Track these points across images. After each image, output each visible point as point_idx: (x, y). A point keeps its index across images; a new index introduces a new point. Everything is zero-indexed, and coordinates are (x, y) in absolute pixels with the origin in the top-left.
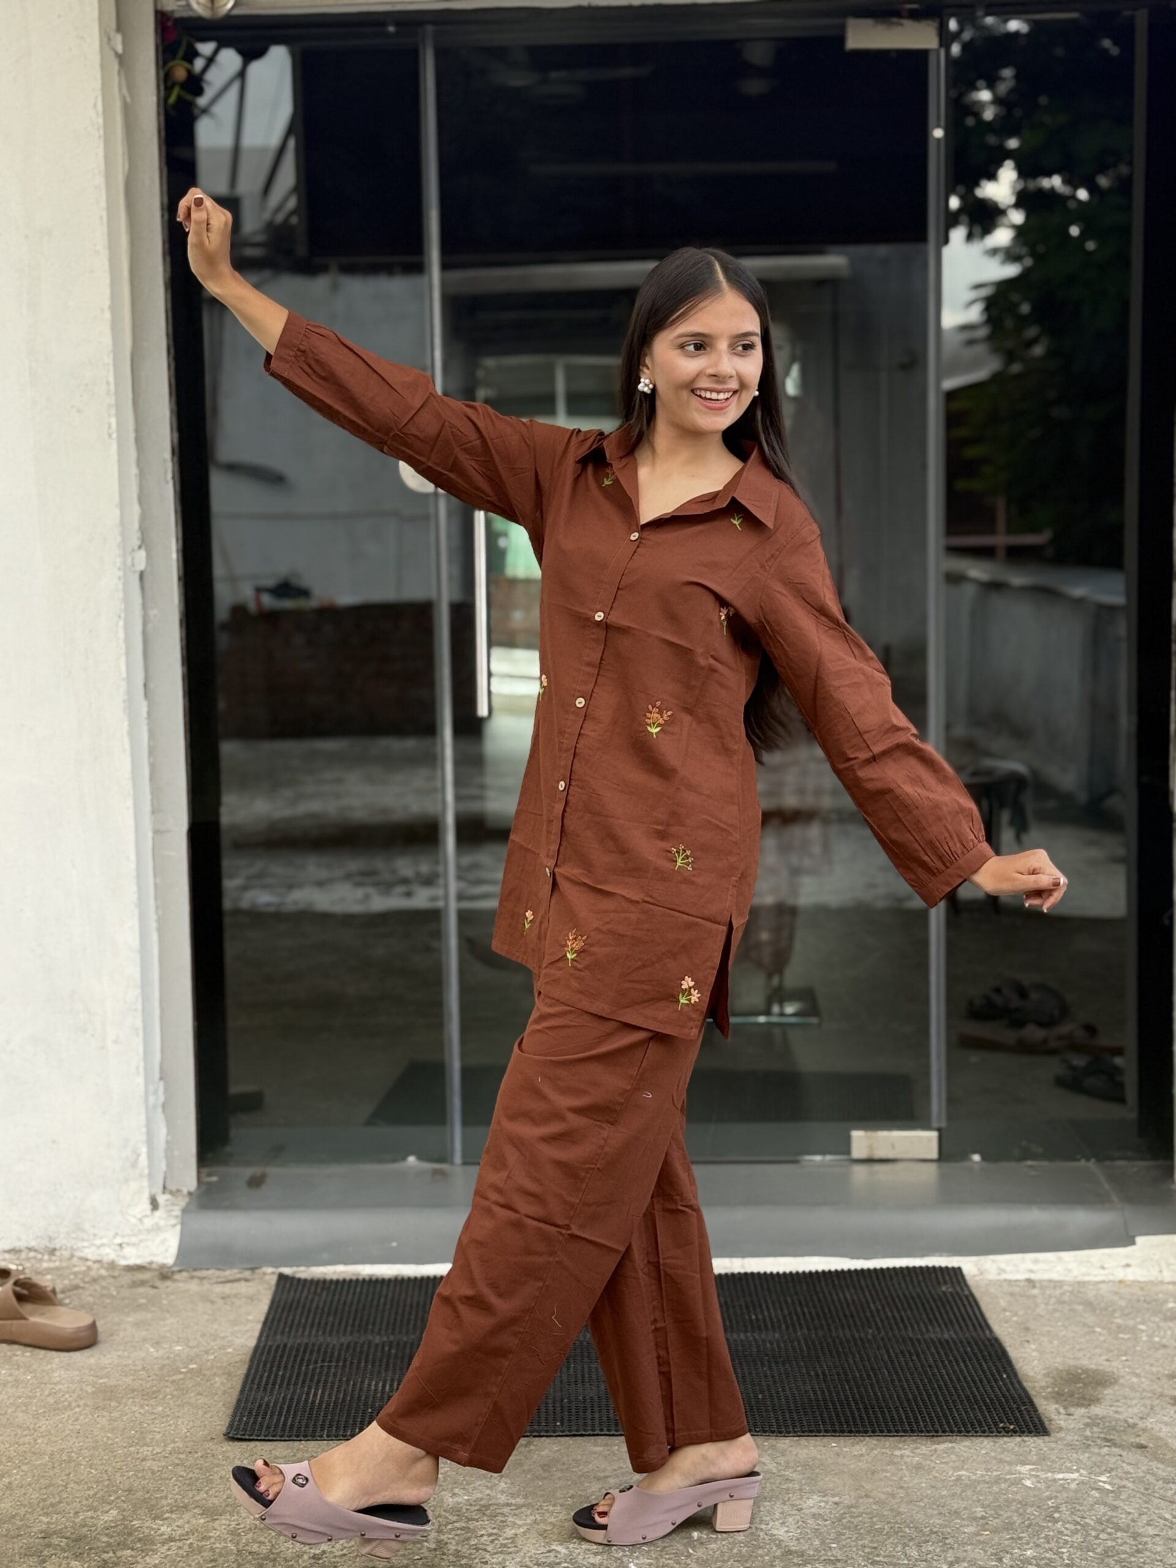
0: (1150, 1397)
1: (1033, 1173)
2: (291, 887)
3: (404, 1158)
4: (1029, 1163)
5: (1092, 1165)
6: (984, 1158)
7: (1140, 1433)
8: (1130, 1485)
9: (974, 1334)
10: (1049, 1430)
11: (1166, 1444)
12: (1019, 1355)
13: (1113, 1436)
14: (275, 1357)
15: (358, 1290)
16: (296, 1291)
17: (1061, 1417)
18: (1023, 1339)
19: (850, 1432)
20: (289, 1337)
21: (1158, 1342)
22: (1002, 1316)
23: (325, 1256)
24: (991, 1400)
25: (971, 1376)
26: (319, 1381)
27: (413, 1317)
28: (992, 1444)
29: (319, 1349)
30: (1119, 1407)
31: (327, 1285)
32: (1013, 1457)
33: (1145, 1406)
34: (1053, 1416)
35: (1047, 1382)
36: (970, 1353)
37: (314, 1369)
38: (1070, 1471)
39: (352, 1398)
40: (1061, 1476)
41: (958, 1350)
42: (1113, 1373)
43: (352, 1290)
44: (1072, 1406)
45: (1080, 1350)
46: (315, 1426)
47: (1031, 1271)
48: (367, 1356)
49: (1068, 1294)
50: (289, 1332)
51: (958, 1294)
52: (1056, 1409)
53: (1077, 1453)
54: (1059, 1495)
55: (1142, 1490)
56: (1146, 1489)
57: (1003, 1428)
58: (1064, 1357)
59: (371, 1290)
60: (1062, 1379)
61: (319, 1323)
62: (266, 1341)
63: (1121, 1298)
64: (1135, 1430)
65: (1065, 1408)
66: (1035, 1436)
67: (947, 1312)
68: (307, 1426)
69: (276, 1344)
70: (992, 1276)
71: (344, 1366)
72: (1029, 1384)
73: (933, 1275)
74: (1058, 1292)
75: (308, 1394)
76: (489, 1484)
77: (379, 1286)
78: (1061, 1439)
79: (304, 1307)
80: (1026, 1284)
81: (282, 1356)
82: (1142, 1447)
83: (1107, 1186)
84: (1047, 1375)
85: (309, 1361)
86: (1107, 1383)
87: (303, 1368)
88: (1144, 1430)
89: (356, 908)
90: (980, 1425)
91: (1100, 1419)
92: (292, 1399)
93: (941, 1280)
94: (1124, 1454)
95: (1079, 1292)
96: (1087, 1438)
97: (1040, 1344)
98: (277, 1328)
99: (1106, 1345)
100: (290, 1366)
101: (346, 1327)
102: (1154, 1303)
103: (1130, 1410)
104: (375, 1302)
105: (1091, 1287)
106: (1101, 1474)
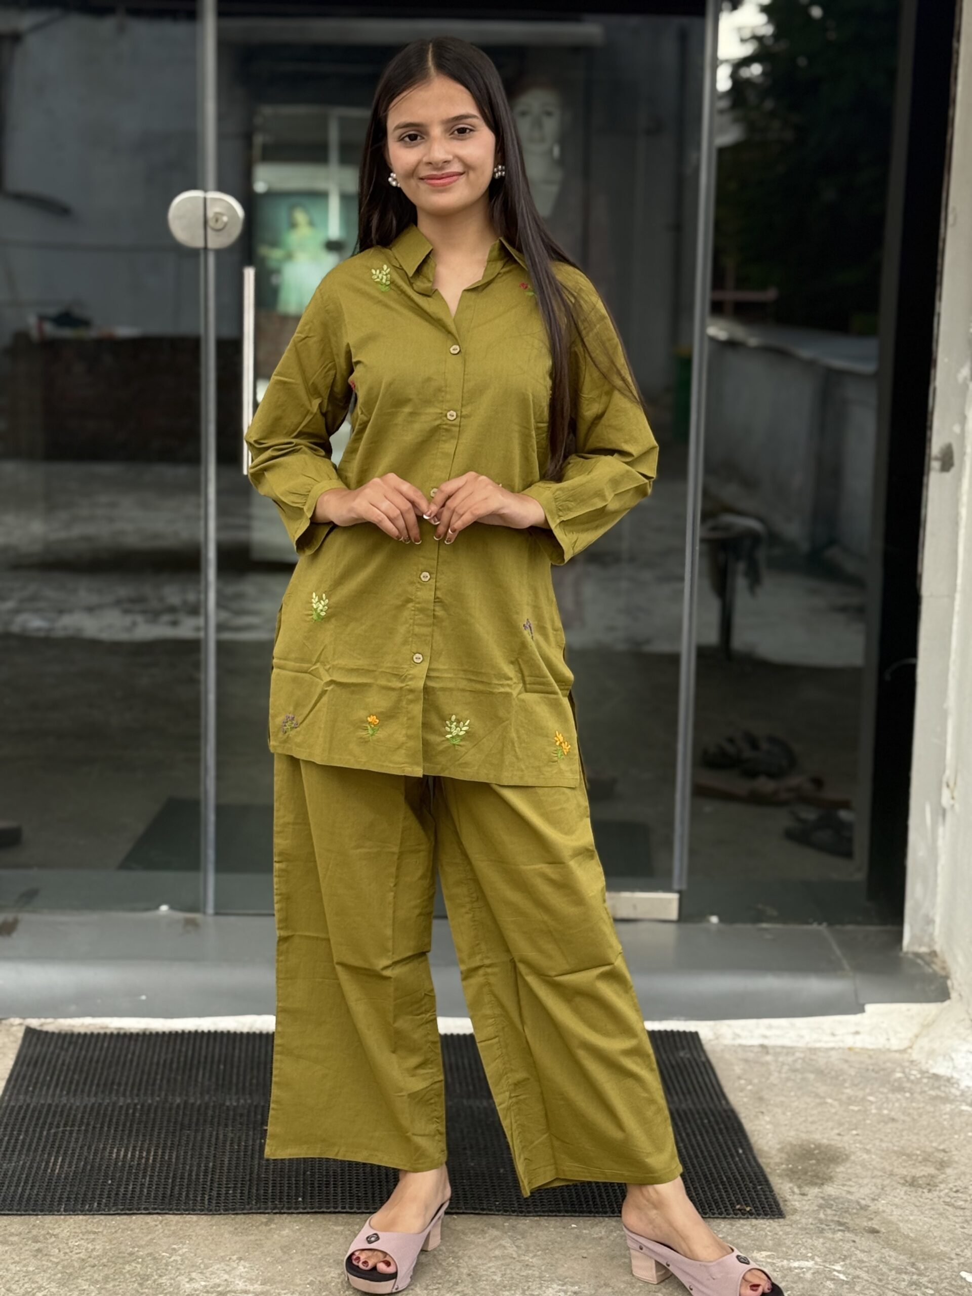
0: (881, 1176)
1: (768, 936)
2: (61, 612)
3: (157, 907)
4: (765, 925)
5: (823, 928)
6: (721, 920)
7: (872, 1216)
8: (864, 1275)
9: (712, 1106)
10: (785, 1212)
11: (898, 1229)
12: (753, 1128)
13: (847, 1219)
14: (16, 1119)
15: (106, 1045)
16: (42, 1045)
17: (796, 1197)
18: (757, 1110)
19: (590, 1212)
20: (32, 1097)
21: (888, 1115)
22: (737, 1084)
23: (73, 1008)
24: (728, 1178)
25: (709, 1152)
26: (60, 1147)
27: (159, 1077)
28: (729, 1226)
29: (62, 1111)
30: (851, 1186)
31: (74, 1039)
32: (750, 1242)
33: (876, 1185)
34: (788, 1197)
35: (781, 1158)
36: (707, 1125)
37: (55, 1134)
38: (805, 1258)
39: (92, 1167)
40: (796, 1264)
41: (695, 1121)
42: (844, 1148)
43: (99, 1045)
44: (806, 1185)
45: (813, 1123)
46: (53, 1198)
47: (765, 1037)
48: (111, 1120)
49: (800, 1061)
50: (33, 1092)
51: (695, 1059)
52: (790, 1188)
53: (811, 1238)
54: (794, 1285)
55: (876, 1281)
56: (880, 1280)
57: (739, 1210)
58: (797, 1130)
59: (119, 1045)
60: (795, 1154)
61: (64, 1082)
62: (9, 1100)
63: (851, 1066)
64: (866, 1213)
65: (799, 1187)
66: (770, 1218)
67: (685, 1081)
68: (44, 1199)
69: (19, 1104)
70: (728, 1041)
71: (86, 1131)
72: (764, 1160)
73: (671, 1040)
74: (790, 1059)
75: (48, 1163)
76: (226, 1268)
77: (126, 1040)
78: (796, 1222)
79: (50, 1062)
80: (760, 1049)
81: (24, 1119)
82: (874, 1231)
83: (838, 952)
84: (781, 1150)
85: (51, 1124)
86: (839, 1160)
87: (45, 1133)
88: (876, 1213)
89: (124, 636)
90: (718, 1208)
91: (834, 1200)
92: (31, 1167)
93: (679, 1045)
94: (857, 1239)
95: (811, 1060)
96: (821, 1221)
97: (774, 1116)
98: (21, 1086)
99: (837, 1117)
100: (31, 1130)
101: (91, 1087)
102: (882, 1073)
103: (862, 1190)
104: (122, 1059)
105: (821, 1054)
106: (836, 1262)
